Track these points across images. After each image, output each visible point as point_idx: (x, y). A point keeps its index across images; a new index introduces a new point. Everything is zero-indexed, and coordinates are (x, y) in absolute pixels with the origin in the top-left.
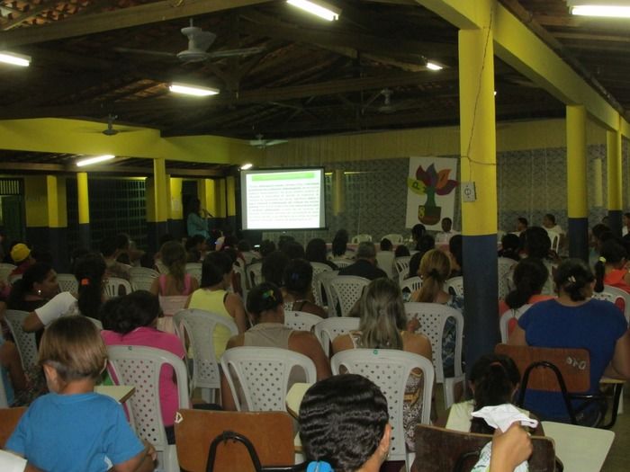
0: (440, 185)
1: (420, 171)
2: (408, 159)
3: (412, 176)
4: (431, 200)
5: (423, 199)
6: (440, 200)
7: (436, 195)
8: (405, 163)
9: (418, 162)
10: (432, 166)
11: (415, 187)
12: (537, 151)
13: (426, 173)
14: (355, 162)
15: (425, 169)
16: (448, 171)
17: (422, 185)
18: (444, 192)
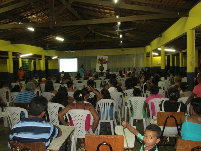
0: (104, 62)
1: (99, 59)
2: (97, 56)
3: (98, 60)
4: (102, 65)
5: (100, 65)
6: (104, 65)
7: (103, 64)
8: (96, 57)
9: (99, 57)
10: (102, 58)
11: (98, 62)
12: (123, 55)
13: (101, 59)
14: (84, 57)
15: (100, 58)
16: (105, 59)
17: (100, 62)
18: (105, 63)
